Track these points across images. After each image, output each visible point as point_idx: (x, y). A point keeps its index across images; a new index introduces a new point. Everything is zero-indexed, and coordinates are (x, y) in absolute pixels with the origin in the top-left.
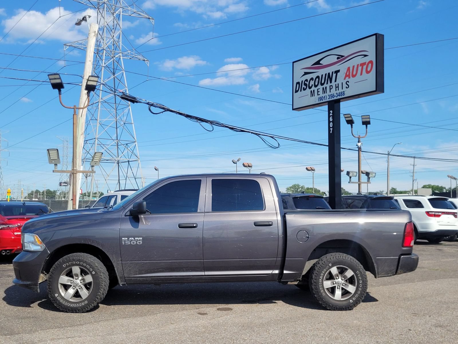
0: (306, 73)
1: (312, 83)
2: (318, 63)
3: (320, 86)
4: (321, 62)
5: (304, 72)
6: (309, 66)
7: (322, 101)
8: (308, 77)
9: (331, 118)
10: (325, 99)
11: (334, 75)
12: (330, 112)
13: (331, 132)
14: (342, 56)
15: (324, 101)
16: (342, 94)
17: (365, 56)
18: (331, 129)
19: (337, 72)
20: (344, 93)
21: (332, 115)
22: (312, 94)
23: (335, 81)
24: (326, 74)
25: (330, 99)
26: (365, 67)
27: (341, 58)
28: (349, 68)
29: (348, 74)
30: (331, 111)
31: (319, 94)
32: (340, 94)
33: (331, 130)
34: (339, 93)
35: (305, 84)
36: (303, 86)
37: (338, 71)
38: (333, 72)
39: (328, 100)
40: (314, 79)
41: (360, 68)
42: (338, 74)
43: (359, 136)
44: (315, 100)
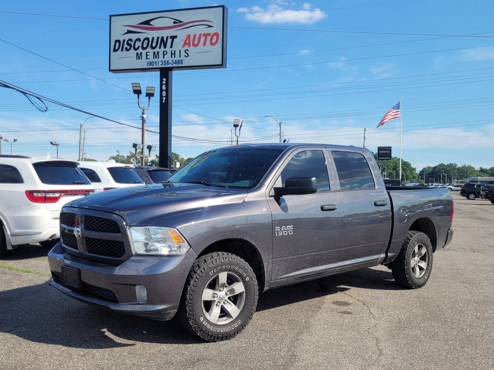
0: (129, 32)
1: (138, 44)
2: (147, 22)
3: (149, 49)
4: (151, 23)
5: (127, 30)
6: (135, 24)
8: (134, 37)
9: (164, 86)
10: (156, 65)
11: (170, 41)
13: (164, 102)
14: (180, 22)
15: (155, 66)
16: (179, 62)
17: (210, 26)
18: (163, 98)
19: (173, 38)
20: (182, 62)
21: (165, 83)
22: (139, 56)
23: (171, 47)
24: (158, 38)
26: (209, 38)
27: (177, 23)
28: (189, 37)
29: (187, 42)
30: (164, 79)
31: (148, 58)
32: (177, 62)
33: (164, 99)
34: (176, 61)
35: (128, 44)
36: (126, 46)
37: (176, 37)
38: (167, 37)
39: (160, 66)
40: (142, 40)
41: (203, 38)
42: (175, 40)
43: (143, 108)
44: (143, 63)
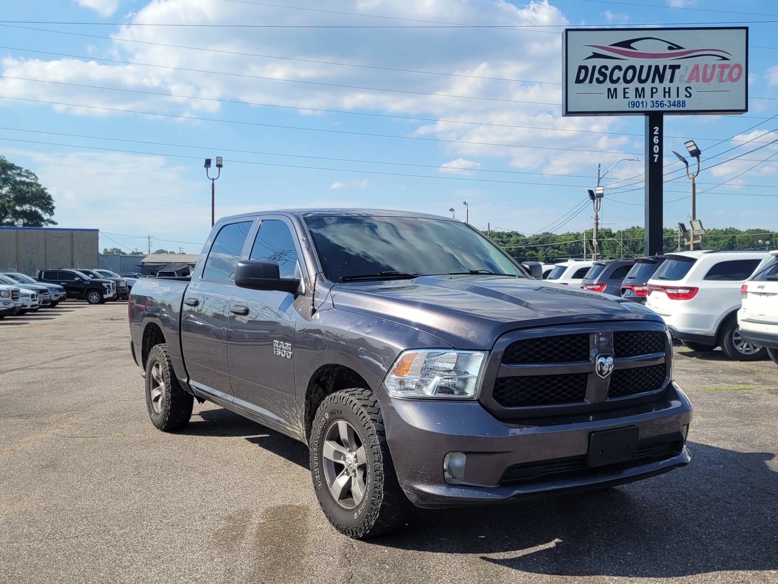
7: (635, 109)
9: (656, 138)
10: (643, 107)
12: (655, 128)
15: (641, 109)
16: (680, 104)
18: (655, 155)
21: (658, 133)
25: (655, 109)
30: (657, 128)
32: (676, 104)
33: (655, 157)
34: (675, 102)
39: (649, 108)
